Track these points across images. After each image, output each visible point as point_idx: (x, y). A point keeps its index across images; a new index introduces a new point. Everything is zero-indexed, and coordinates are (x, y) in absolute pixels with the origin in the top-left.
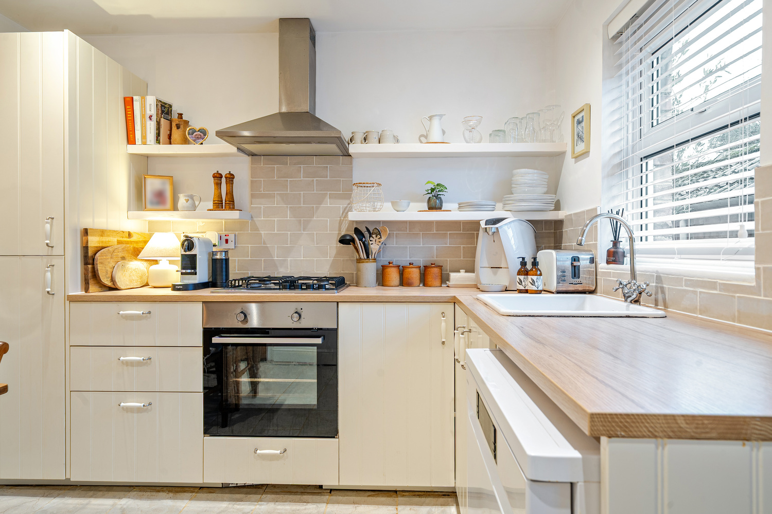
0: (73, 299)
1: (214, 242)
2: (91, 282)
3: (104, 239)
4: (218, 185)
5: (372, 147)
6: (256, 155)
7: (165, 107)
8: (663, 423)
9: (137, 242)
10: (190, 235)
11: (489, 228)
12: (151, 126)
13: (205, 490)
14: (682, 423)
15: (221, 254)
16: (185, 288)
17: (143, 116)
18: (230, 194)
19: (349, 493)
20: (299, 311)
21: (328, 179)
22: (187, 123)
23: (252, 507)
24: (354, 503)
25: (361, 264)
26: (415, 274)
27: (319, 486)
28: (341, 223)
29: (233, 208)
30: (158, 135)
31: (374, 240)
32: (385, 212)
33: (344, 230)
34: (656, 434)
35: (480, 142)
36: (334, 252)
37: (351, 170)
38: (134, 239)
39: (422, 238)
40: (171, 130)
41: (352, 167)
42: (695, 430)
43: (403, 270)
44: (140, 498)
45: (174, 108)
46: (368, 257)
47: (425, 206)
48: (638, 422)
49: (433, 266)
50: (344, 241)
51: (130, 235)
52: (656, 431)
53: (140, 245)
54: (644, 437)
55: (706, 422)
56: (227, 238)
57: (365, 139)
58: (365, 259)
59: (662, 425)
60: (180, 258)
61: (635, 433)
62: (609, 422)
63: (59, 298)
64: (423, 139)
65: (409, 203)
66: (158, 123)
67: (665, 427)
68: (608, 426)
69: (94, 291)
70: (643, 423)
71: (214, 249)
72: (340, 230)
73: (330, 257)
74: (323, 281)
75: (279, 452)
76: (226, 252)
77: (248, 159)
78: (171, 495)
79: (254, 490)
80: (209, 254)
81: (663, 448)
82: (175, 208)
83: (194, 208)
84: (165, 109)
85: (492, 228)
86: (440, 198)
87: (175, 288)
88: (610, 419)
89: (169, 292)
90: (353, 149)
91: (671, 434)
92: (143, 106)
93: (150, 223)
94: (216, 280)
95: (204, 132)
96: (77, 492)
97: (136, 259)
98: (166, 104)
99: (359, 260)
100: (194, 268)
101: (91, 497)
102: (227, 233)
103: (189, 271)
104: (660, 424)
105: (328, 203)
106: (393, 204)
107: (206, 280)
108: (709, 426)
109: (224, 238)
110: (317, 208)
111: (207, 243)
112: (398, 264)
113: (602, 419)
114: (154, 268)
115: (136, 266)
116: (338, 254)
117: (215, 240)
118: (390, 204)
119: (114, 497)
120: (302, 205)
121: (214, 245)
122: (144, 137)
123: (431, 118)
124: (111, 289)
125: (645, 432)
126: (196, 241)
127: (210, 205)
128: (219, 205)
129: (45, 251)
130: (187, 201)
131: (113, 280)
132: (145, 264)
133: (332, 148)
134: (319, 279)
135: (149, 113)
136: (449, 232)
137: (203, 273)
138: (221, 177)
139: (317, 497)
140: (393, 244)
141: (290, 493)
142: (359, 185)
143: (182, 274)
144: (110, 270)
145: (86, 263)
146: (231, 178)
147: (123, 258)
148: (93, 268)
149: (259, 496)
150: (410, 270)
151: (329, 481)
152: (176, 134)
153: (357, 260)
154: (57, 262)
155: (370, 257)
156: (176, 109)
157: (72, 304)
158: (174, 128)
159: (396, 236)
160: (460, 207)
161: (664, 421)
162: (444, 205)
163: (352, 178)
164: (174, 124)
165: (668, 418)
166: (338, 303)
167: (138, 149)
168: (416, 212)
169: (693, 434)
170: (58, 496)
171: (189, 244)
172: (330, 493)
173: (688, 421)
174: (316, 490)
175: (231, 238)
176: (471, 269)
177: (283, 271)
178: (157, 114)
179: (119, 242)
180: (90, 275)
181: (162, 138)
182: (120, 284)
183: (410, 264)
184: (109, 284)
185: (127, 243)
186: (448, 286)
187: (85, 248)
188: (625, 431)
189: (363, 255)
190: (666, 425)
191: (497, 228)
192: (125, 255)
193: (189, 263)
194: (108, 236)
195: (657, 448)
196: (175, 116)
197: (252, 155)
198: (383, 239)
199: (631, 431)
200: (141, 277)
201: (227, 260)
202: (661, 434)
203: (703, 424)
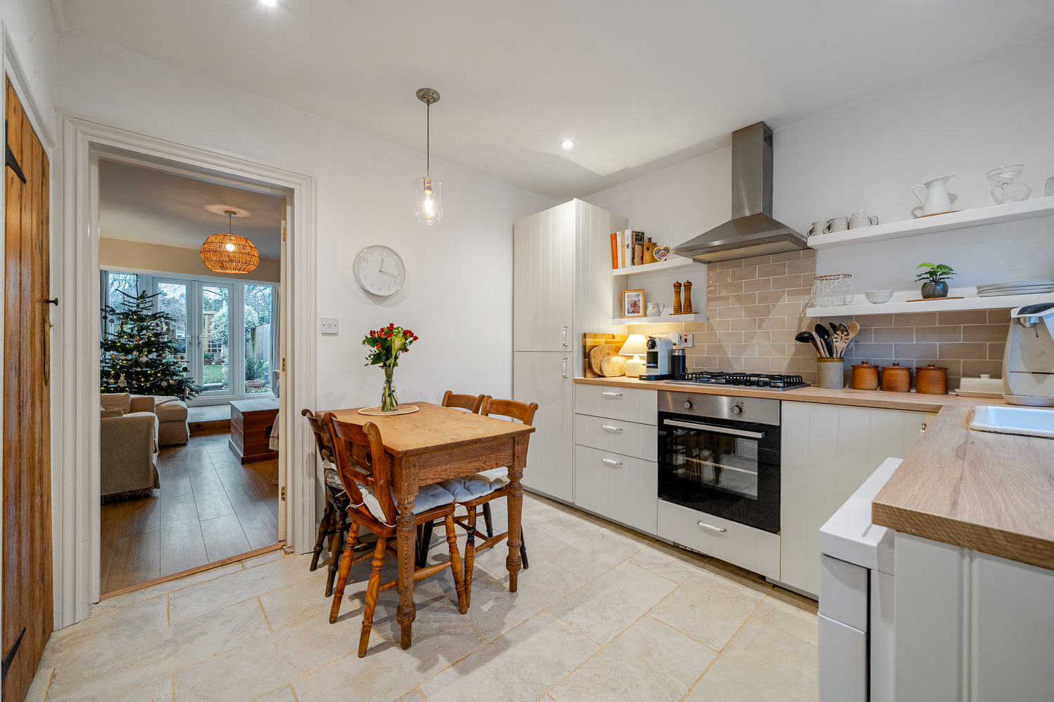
0: (577, 382)
1: (674, 342)
2: (588, 370)
3: (596, 340)
4: (678, 293)
5: (840, 235)
6: (712, 262)
7: (638, 236)
8: (970, 533)
9: (619, 342)
10: (653, 336)
11: (1025, 318)
12: (629, 252)
13: (660, 543)
14: (999, 539)
15: (679, 352)
16: (649, 378)
17: (623, 246)
18: (688, 300)
19: (795, 596)
20: (740, 405)
21: (787, 275)
22: (655, 245)
23: (695, 570)
24: (798, 606)
25: (823, 363)
26: (901, 377)
27: (763, 576)
28: (801, 320)
29: (690, 312)
30: (633, 258)
31: (839, 337)
32: (859, 305)
33: (805, 327)
34: (960, 542)
35: (1026, 197)
36: (793, 350)
37: (815, 263)
38: (617, 339)
39: (916, 334)
40: (643, 253)
41: (815, 260)
42: (1020, 551)
43: (883, 372)
44: (615, 531)
45: (645, 235)
46: (831, 354)
47: (918, 294)
48: (935, 524)
49: (932, 368)
50: (802, 338)
51: (613, 336)
52: (960, 539)
53: (620, 345)
54: (942, 541)
55: (1039, 546)
56: (686, 337)
57: (829, 228)
58: (827, 358)
59: (969, 534)
60: (646, 355)
61: (930, 534)
62: (897, 516)
63: (570, 380)
64: (918, 213)
65: (892, 293)
66: (633, 249)
67: (974, 538)
68: (895, 519)
69: (590, 377)
70: (941, 526)
71: (674, 347)
72: (799, 327)
73: (787, 356)
74: (776, 379)
75: (719, 529)
76: (683, 350)
77: (704, 267)
78: (635, 537)
79: (700, 558)
80: (669, 351)
81: (972, 560)
82: (645, 315)
83: (659, 313)
84: (639, 237)
85: (1030, 318)
86: (944, 283)
87: (641, 378)
88: (897, 513)
89: (637, 381)
90: (811, 242)
91: (982, 547)
92: (623, 239)
93: (629, 327)
94: (674, 373)
95: (667, 250)
96: (579, 514)
97: (618, 355)
98: (639, 233)
99: (821, 359)
100: (656, 363)
101: (586, 520)
102: (686, 333)
103: (652, 365)
104: (965, 532)
105: (786, 300)
106: (868, 295)
107: (666, 373)
108: (1046, 552)
109: (684, 338)
110: (774, 306)
111: (668, 342)
112: (878, 365)
113: (888, 511)
114: (630, 361)
115: (617, 360)
116: (797, 352)
117: (675, 340)
118: (863, 296)
119: (599, 525)
120: (757, 304)
121: (674, 344)
122: (624, 262)
123: (928, 185)
124: (600, 376)
125: (944, 536)
126: (657, 341)
127: (672, 310)
128: (678, 310)
129: (562, 349)
130: (654, 308)
131: (601, 370)
132: (624, 358)
133: (787, 244)
134: (772, 377)
135: (626, 243)
136: (962, 326)
137: (663, 367)
138: (681, 286)
139: (758, 585)
140: (872, 341)
141: (732, 572)
142: (822, 278)
143: (647, 367)
144: (599, 362)
145: (585, 357)
146: (688, 285)
147: (608, 354)
148: (589, 361)
149: (703, 564)
150: (892, 372)
151: (772, 575)
152: (647, 255)
153: (818, 358)
154: (569, 356)
155: (835, 356)
156: (647, 235)
157: (577, 385)
158: (645, 250)
159: (875, 333)
160: (979, 292)
161: (971, 531)
162: (950, 290)
163: (815, 271)
164: (645, 248)
165: (978, 529)
166: (781, 401)
167: (620, 271)
168: (906, 301)
169: (1016, 555)
170: (568, 512)
171: (652, 344)
172: (774, 587)
173: (1010, 540)
174: (759, 580)
175: (690, 337)
176: (997, 375)
177: (737, 368)
178: (632, 243)
179: (606, 342)
180: (587, 365)
181: (636, 260)
182: (605, 373)
183: (894, 365)
184: (599, 372)
185: (612, 342)
186: (957, 395)
187: (585, 347)
188: (915, 529)
189: (825, 354)
190: (974, 536)
191: (1041, 319)
192: (610, 352)
193: (653, 359)
194: (599, 338)
195: (963, 557)
196: (646, 240)
197: (709, 262)
198: (851, 336)
199: (924, 531)
200: (621, 369)
201: (684, 357)
202: (966, 543)
203: (1034, 547)
